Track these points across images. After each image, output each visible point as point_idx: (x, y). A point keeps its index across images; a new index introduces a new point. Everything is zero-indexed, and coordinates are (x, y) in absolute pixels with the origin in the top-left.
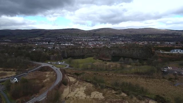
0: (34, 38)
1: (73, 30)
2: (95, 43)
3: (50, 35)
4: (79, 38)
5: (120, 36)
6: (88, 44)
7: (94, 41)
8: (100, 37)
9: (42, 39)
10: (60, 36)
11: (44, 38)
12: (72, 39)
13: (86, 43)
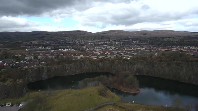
0: (31, 42)
1: (78, 32)
2: (104, 49)
3: (52, 37)
4: (84, 42)
5: (134, 39)
6: (94, 50)
7: (102, 45)
8: (109, 40)
9: (40, 42)
10: (63, 39)
11: (43, 42)
12: (75, 43)
13: (92, 49)
